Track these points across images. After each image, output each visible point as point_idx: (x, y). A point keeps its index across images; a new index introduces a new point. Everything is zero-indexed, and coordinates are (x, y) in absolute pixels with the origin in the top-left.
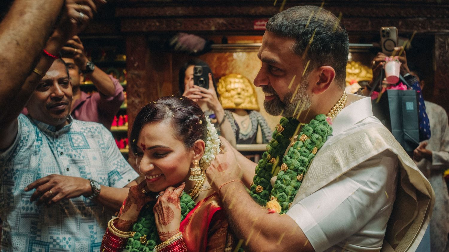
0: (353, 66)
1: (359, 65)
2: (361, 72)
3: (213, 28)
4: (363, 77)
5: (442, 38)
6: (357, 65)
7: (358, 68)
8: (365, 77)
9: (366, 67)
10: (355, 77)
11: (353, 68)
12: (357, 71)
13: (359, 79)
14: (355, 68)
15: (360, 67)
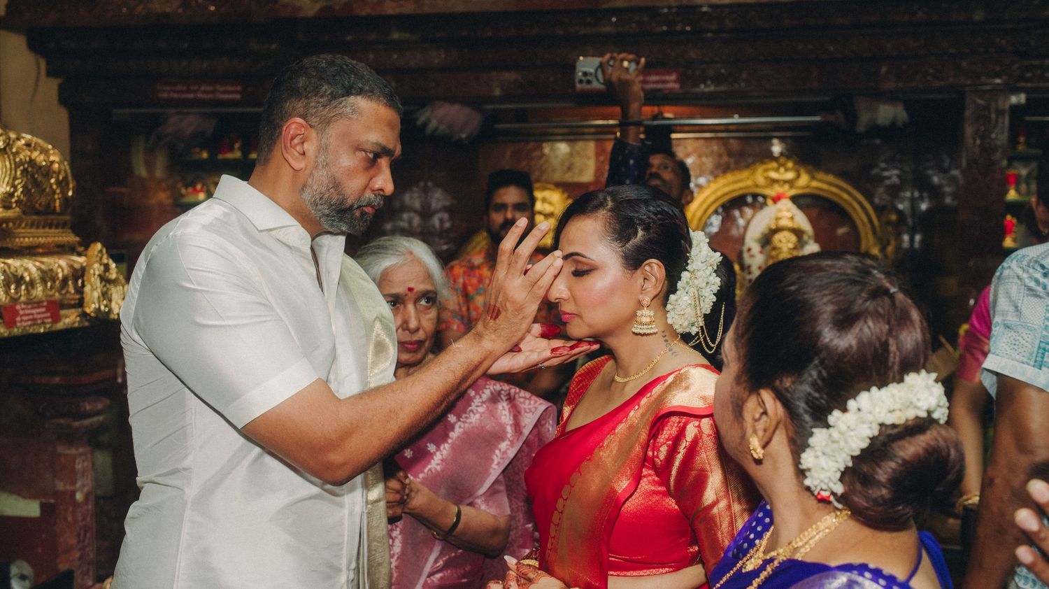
0: (781, 165)
1: (795, 163)
2: (798, 176)
3: (497, 92)
4: (804, 188)
5: (981, 98)
6: (790, 164)
7: (792, 169)
8: (808, 187)
9: (811, 167)
10: (787, 187)
11: (782, 170)
12: (790, 175)
13: (793, 192)
14: (786, 170)
15: (797, 167)
